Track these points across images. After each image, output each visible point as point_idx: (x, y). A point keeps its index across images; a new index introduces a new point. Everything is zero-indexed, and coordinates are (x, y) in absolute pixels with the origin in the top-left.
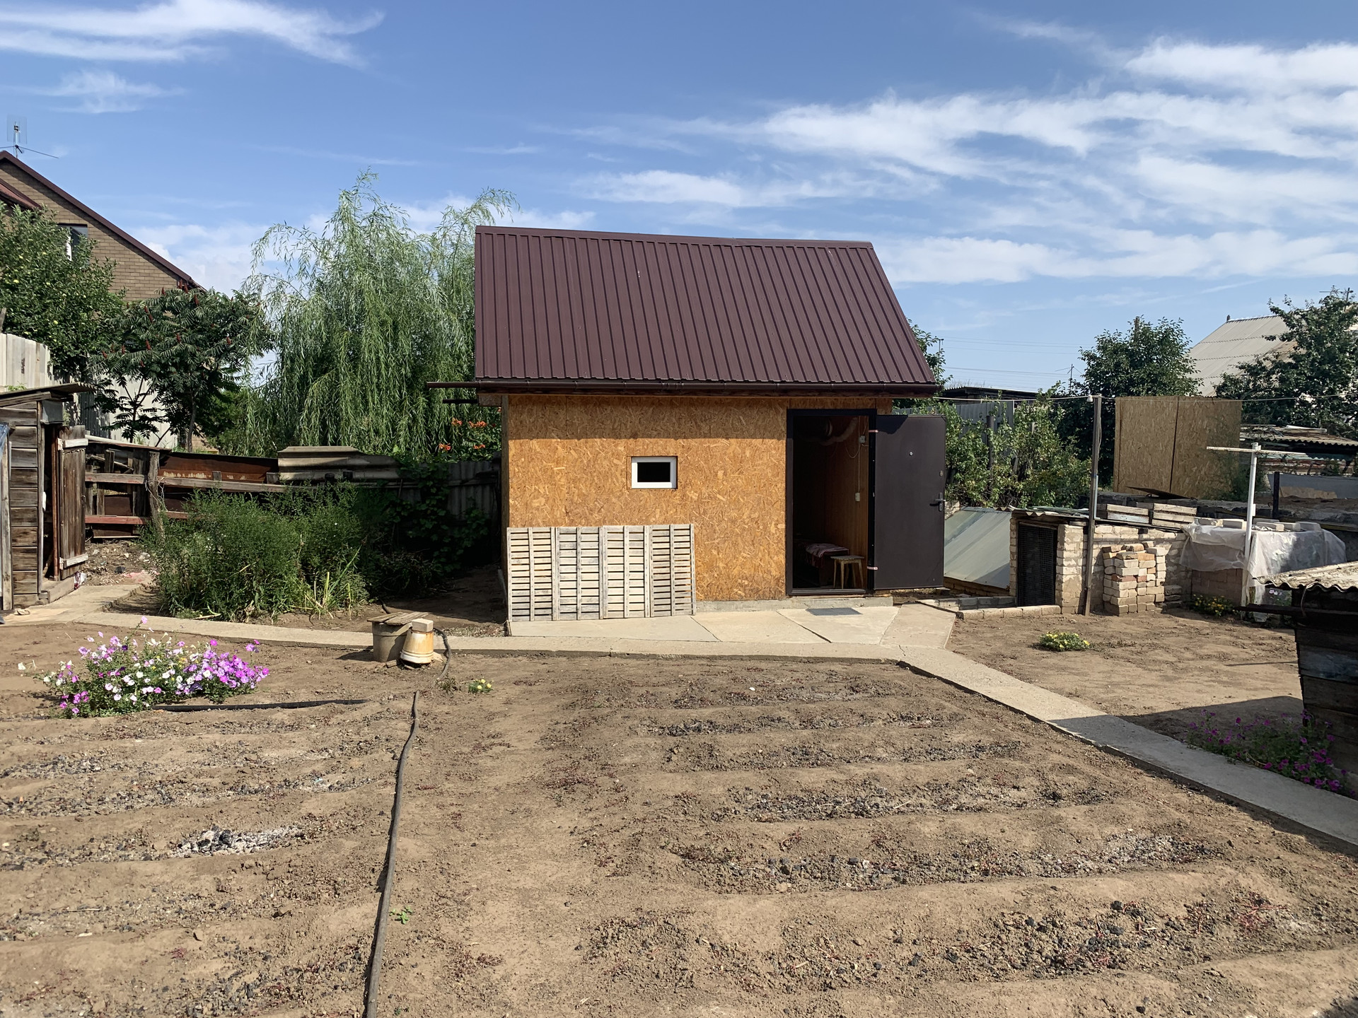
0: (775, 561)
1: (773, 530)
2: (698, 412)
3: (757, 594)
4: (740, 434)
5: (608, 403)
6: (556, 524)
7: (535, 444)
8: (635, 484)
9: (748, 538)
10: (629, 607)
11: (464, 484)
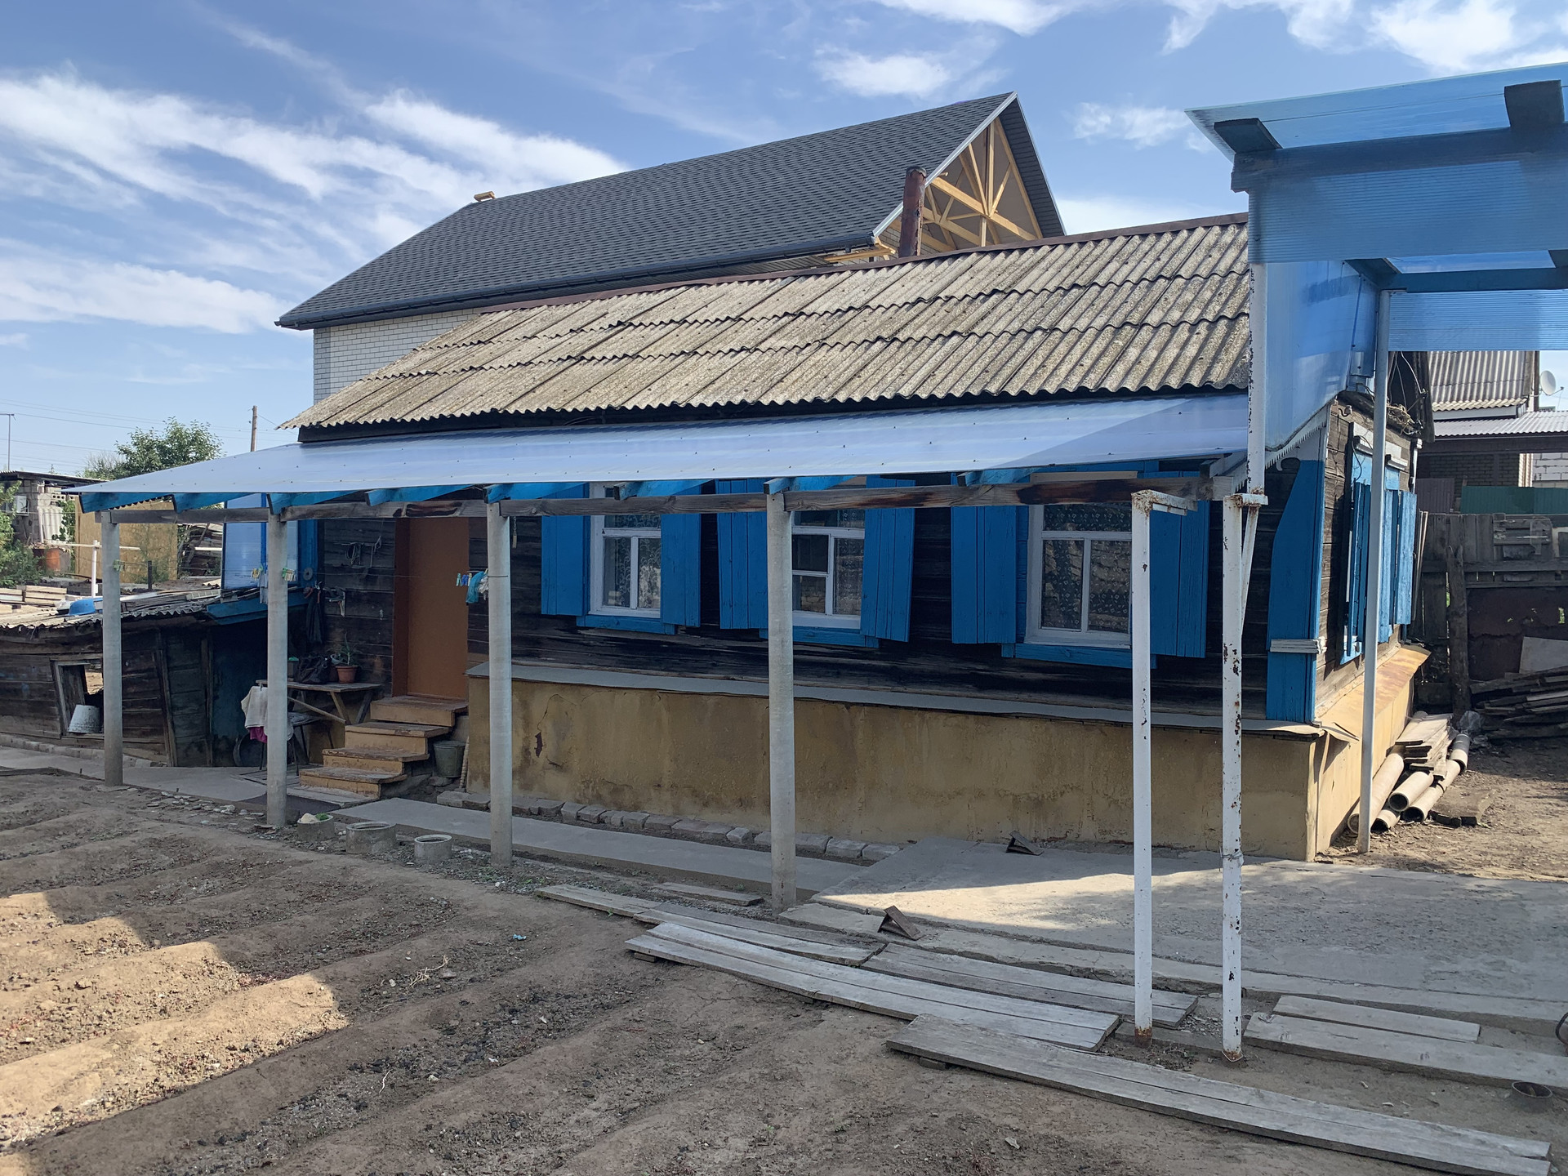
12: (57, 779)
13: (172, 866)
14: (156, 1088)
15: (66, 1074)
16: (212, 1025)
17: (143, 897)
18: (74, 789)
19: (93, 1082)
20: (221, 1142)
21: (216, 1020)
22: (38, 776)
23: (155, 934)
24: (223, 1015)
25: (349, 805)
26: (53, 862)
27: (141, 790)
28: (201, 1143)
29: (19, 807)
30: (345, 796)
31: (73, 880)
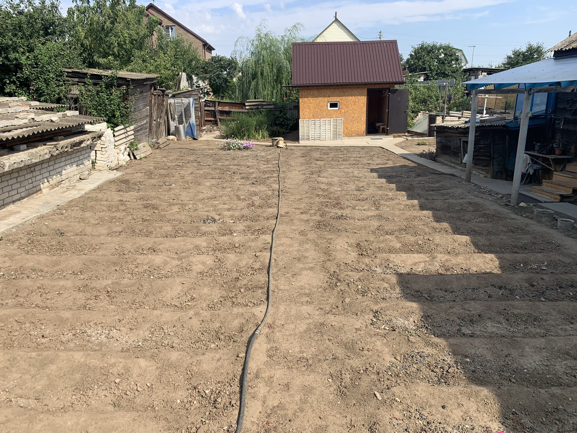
0: (363, 127)
1: (363, 119)
2: (344, 90)
3: (358, 135)
4: (355, 95)
5: (323, 89)
6: (310, 118)
7: (305, 99)
8: (329, 108)
9: (357, 121)
10: (327, 138)
11: (290, 109)
12: (453, 178)
13: (472, 211)
14: (437, 272)
15: (416, 261)
16: (458, 260)
17: (459, 219)
18: (456, 182)
19: (422, 265)
20: (446, 291)
21: (460, 259)
22: (448, 176)
23: (457, 231)
24: (463, 258)
25: (545, 202)
26: (439, 203)
27: (476, 185)
28: (441, 289)
29: (437, 185)
30: (546, 198)
31: (442, 210)
